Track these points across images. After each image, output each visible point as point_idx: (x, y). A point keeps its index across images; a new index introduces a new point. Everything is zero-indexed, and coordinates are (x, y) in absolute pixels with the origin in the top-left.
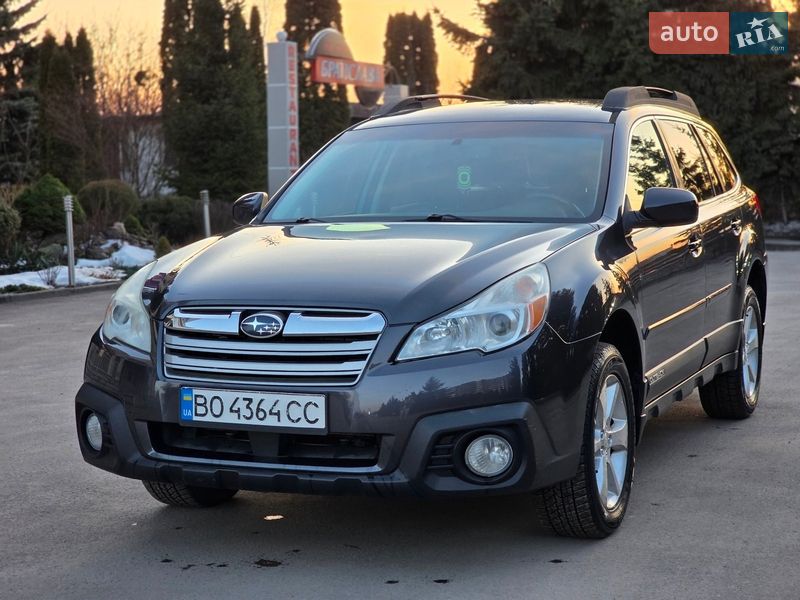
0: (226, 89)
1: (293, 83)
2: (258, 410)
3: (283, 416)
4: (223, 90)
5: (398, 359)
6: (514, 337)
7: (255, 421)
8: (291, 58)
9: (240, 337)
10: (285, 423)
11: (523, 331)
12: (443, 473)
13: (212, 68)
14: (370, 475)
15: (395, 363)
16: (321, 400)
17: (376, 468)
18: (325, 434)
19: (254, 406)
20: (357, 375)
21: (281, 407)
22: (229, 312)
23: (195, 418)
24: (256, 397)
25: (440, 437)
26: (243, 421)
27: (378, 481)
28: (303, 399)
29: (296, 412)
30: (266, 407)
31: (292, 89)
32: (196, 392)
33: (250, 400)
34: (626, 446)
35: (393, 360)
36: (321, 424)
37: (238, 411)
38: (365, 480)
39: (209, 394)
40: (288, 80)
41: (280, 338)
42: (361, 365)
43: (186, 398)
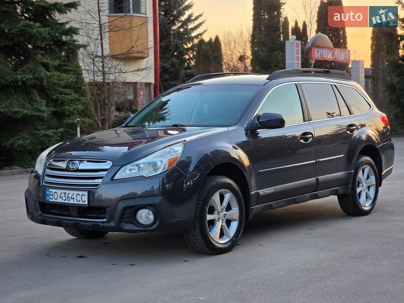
0: (276, 63)
1: (298, 60)
2: (68, 197)
3: (75, 199)
4: (274, 64)
5: (115, 178)
6: (159, 172)
7: (67, 201)
8: (298, 49)
9: (66, 170)
10: (76, 202)
11: (164, 169)
12: (127, 222)
13: (269, 54)
14: (103, 222)
15: (113, 180)
16: (86, 193)
17: (105, 220)
18: (87, 206)
19: (66, 196)
20: (98, 185)
21: (74, 196)
22: (64, 161)
23: (50, 200)
24: (67, 192)
25: (125, 209)
26: (63, 201)
27: (105, 225)
28: (81, 193)
29: (79, 198)
30: (70, 196)
31: (298, 63)
32: (50, 190)
33: (65, 193)
34: (238, 219)
35: (112, 179)
36: (86, 203)
37: (62, 198)
38: (101, 224)
39: (54, 191)
40: (296, 59)
41: (78, 170)
42: (100, 180)
43: (47, 192)
